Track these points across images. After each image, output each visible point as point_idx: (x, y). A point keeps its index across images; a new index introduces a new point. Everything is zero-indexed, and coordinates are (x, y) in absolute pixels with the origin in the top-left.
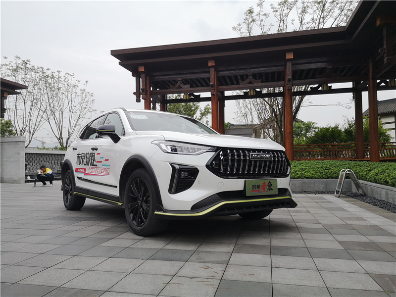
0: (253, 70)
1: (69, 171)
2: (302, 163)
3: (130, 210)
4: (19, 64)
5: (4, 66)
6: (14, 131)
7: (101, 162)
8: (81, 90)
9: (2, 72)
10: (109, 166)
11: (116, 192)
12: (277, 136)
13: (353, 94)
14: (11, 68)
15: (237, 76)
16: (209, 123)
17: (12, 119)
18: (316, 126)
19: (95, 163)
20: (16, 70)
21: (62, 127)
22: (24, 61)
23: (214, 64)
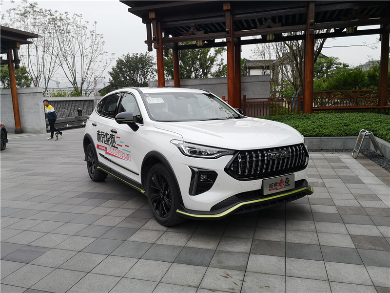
0: (272, 12)
1: (90, 144)
2: (321, 118)
3: (153, 200)
4: (27, 7)
5: (12, 11)
6: (30, 78)
7: (122, 146)
8: (91, 32)
9: (11, 18)
10: (130, 152)
11: (138, 179)
12: (296, 78)
13: (380, 36)
14: (19, 12)
15: (254, 20)
16: (223, 61)
17: (26, 66)
18: (338, 61)
19: (116, 146)
20: (24, 14)
21: (75, 71)
22: (31, 5)
23: (229, 8)
